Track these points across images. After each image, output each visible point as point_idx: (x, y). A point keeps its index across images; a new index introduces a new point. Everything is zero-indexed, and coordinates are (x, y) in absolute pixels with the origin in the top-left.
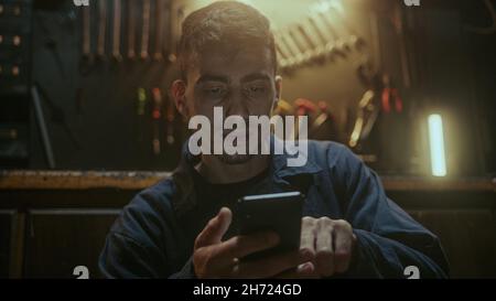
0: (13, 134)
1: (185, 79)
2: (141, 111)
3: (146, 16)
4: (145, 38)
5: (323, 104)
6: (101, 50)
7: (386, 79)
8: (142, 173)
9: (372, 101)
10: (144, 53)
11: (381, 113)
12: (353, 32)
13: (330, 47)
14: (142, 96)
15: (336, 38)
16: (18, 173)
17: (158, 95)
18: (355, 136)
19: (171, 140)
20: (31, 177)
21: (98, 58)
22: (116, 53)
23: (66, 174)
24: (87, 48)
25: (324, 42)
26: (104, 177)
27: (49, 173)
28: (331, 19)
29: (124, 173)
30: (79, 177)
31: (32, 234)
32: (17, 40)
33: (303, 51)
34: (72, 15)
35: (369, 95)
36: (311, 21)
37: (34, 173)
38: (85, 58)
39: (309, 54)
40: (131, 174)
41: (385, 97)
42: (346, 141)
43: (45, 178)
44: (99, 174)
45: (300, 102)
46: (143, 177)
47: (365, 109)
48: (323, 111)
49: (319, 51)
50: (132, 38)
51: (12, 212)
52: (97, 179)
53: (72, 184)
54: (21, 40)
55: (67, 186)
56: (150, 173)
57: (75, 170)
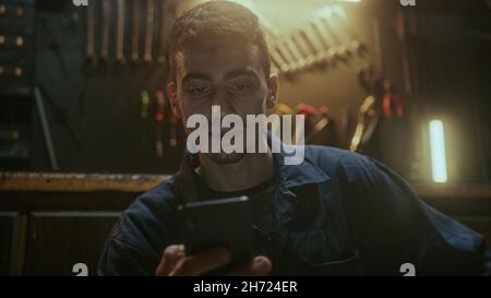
0: (16, 135)
1: (175, 81)
2: (144, 114)
3: (150, 19)
4: (149, 40)
5: (324, 109)
6: (105, 53)
7: (387, 85)
8: (146, 176)
9: (374, 106)
10: (148, 57)
11: (381, 118)
12: (355, 37)
13: (332, 52)
14: (146, 99)
15: (338, 43)
16: (21, 175)
17: (161, 98)
18: (356, 141)
19: (173, 142)
20: (34, 180)
21: (101, 61)
22: (120, 55)
23: (70, 176)
24: (90, 50)
25: (326, 48)
26: (108, 179)
27: (53, 176)
28: (333, 25)
29: (128, 176)
30: (82, 180)
31: (34, 236)
32: (20, 41)
33: (305, 56)
34: (76, 17)
35: (370, 101)
36: (314, 26)
37: (37, 175)
38: (89, 61)
39: (311, 59)
40: (135, 177)
41: (386, 103)
42: (347, 146)
43: (48, 181)
44: (103, 177)
45: (301, 106)
46: (147, 180)
47: (366, 114)
48: (325, 115)
49: (321, 56)
50: (135, 40)
51: (14, 214)
52: (101, 181)
53: (76, 187)
54: (24, 40)
55: (70, 188)
56: (153, 177)
57: (79, 172)
